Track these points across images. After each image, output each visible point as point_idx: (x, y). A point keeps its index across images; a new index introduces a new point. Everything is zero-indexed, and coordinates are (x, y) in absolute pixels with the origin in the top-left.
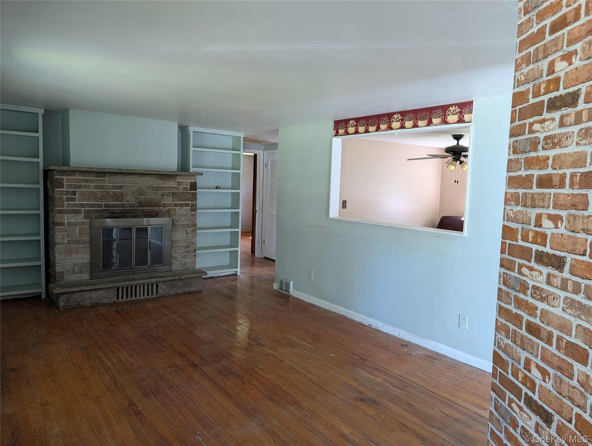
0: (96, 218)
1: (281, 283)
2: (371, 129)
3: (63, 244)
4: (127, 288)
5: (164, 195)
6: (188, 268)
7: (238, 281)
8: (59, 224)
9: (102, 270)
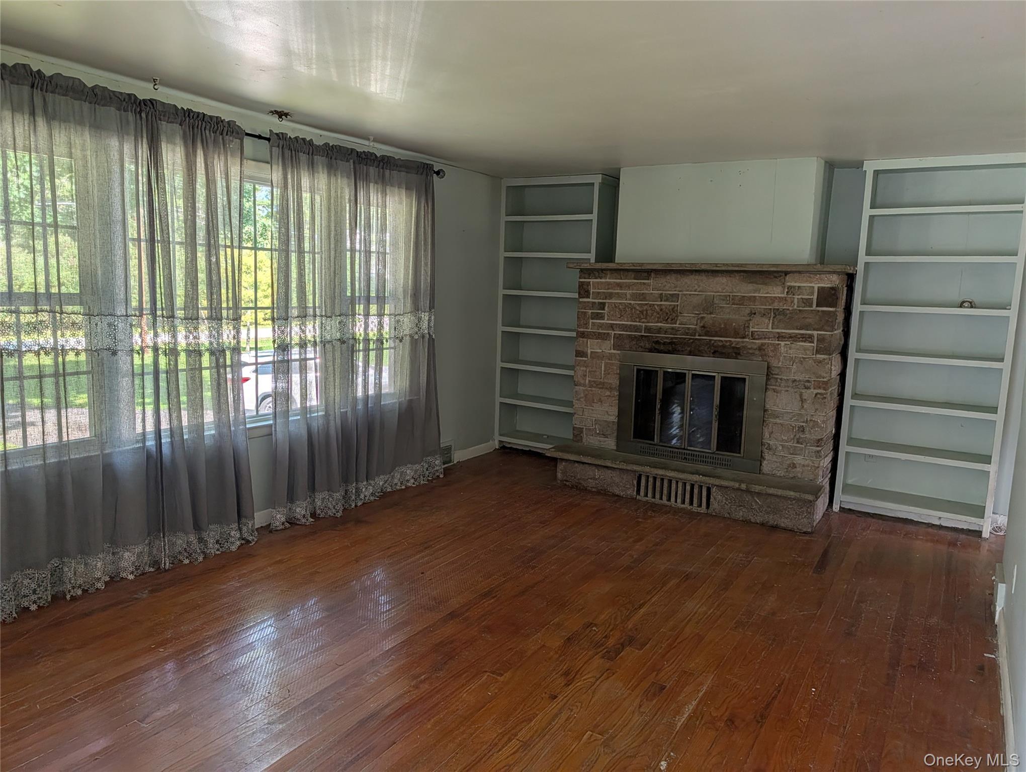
0: (631, 349)
3: (584, 385)
4: (655, 479)
5: (755, 314)
6: (799, 475)
8: (580, 354)
9: (632, 440)
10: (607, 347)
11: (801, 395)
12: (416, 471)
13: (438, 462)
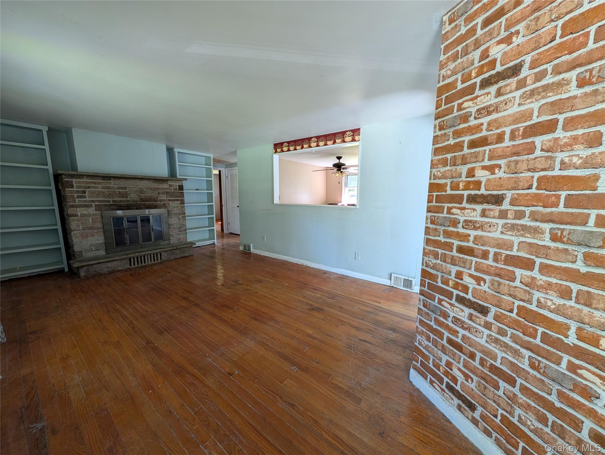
0: (106, 210)
1: (245, 246)
2: (298, 147)
3: (79, 230)
4: (137, 258)
6: (182, 241)
7: (216, 247)
8: (72, 215)
9: (115, 247)
10: (92, 211)
11: (178, 217)
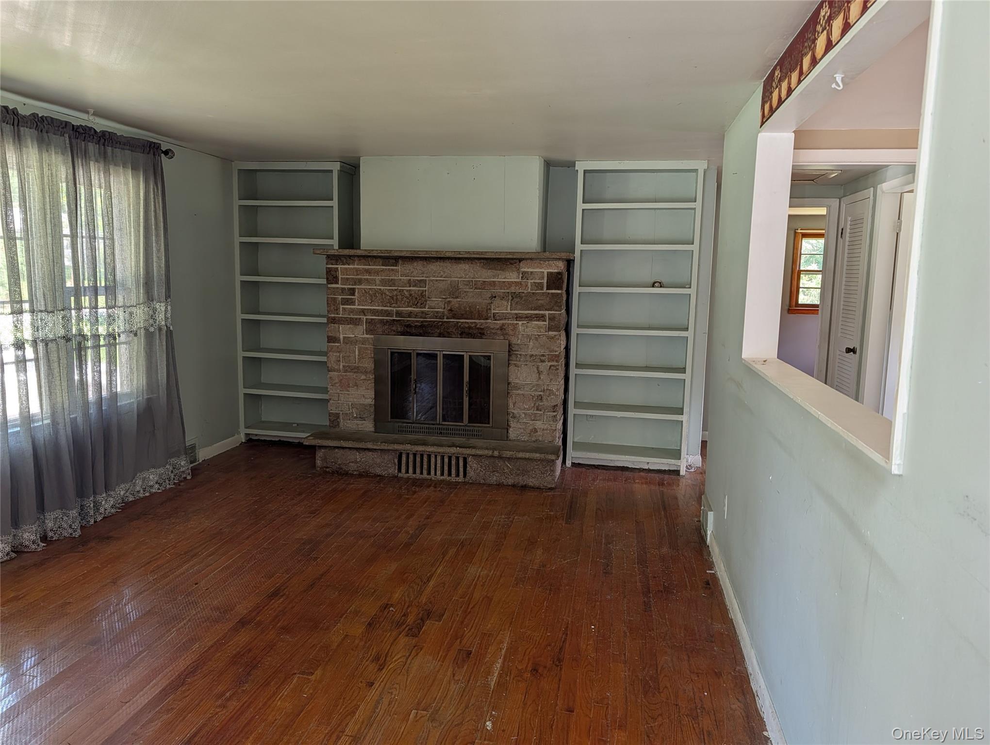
0: (384, 333)
3: (338, 371)
4: (415, 456)
5: (495, 297)
6: (540, 439)
8: (331, 339)
9: (389, 420)
10: (359, 332)
11: (538, 368)
12: (160, 475)
13: (183, 463)
